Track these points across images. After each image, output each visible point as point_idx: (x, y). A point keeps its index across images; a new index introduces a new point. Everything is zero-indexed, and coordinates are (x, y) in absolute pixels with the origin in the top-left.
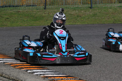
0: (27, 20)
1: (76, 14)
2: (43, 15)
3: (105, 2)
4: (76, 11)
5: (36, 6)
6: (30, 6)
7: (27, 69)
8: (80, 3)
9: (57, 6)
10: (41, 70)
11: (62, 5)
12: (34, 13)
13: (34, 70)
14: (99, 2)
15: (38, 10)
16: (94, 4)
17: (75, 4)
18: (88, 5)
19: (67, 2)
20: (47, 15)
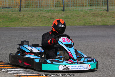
0: (3, 22)
1: (50, 16)
2: (18, 17)
3: (77, 5)
4: (49, 13)
5: (12, 8)
6: (6, 8)
7: (2, 68)
8: (54, 5)
9: (32, 8)
10: (15, 69)
11: (36, 7)
12: (10, 14)
13: (8, 69)
14: (71, 5)
15: (14, 12)
16: (66, 7)
17: (49, 7)
18: (60, 8)
19: (40, 5)
20: (22, 16)
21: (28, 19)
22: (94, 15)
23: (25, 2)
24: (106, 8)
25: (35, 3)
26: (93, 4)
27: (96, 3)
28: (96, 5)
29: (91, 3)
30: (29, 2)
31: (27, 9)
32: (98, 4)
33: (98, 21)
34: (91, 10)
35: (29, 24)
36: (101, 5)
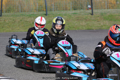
3: (60, 9)
4: (31, 18)
8: (36, 9)
9: (13, 13)
11: (18, 12)
14: (54, 9)
16: (49, 11)
17: (31, 11)
18: (43, 12)
19: (22, 9)
20: (3, 22)
21: (9, 24)
22: (78, 19)
23: (6, 7)
24: (90, 11)
25: (17, 8)
26: (77, 8)
27: (81, 6)
28: (80, 9)
29: (75, 6)
30: (10, 7)
31: (8, 13)
32: (82, 8)
33: (82, 25)
34: (75, 14)
35: (10, 29)
36: (85, 8)
